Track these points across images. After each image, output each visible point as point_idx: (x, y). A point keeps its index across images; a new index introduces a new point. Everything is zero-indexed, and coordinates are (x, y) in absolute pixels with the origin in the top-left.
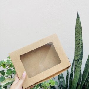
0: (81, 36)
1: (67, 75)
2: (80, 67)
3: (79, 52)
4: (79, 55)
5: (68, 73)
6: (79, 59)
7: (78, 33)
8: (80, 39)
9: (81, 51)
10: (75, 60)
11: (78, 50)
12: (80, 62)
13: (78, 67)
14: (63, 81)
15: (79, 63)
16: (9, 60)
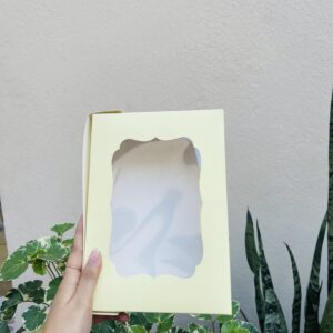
5: (298, 292)
14: (278, 322)
16: (59, 240)
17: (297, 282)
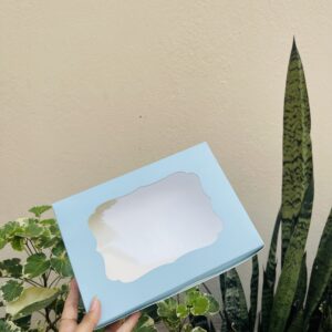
0: (305, 128)
2: (304, 247)
3: (298, 190)
4: (299, 200)
6: (300, 215)
7: (295, 117)
8: (304, 140)
9: (305, 187)
10: (284, 221)
11: (296, 183)
12: (302, 228)
13: (294, 245)
14: (238, 295)
15: (297, 230)
16: (37, 221)
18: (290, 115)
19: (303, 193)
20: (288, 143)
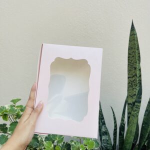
0: (138, 62)
1: (115, 130)
2: (138, 116)
3: (135, 90)
4: (135, 95)
5: (116, 126)
6: (136, 102)
7: (133, 57)
8: (137, 67)
9: (138, 89)
10: (128, 104)
11: (134, 87)
12: (137, 107)
13: (133, 115)
14: (107, 139)
15: (135, 109)
16: (14, 106)
17: (115, 122)
18: (131, 56)
19: (137, 91)
20: (130, 69)
